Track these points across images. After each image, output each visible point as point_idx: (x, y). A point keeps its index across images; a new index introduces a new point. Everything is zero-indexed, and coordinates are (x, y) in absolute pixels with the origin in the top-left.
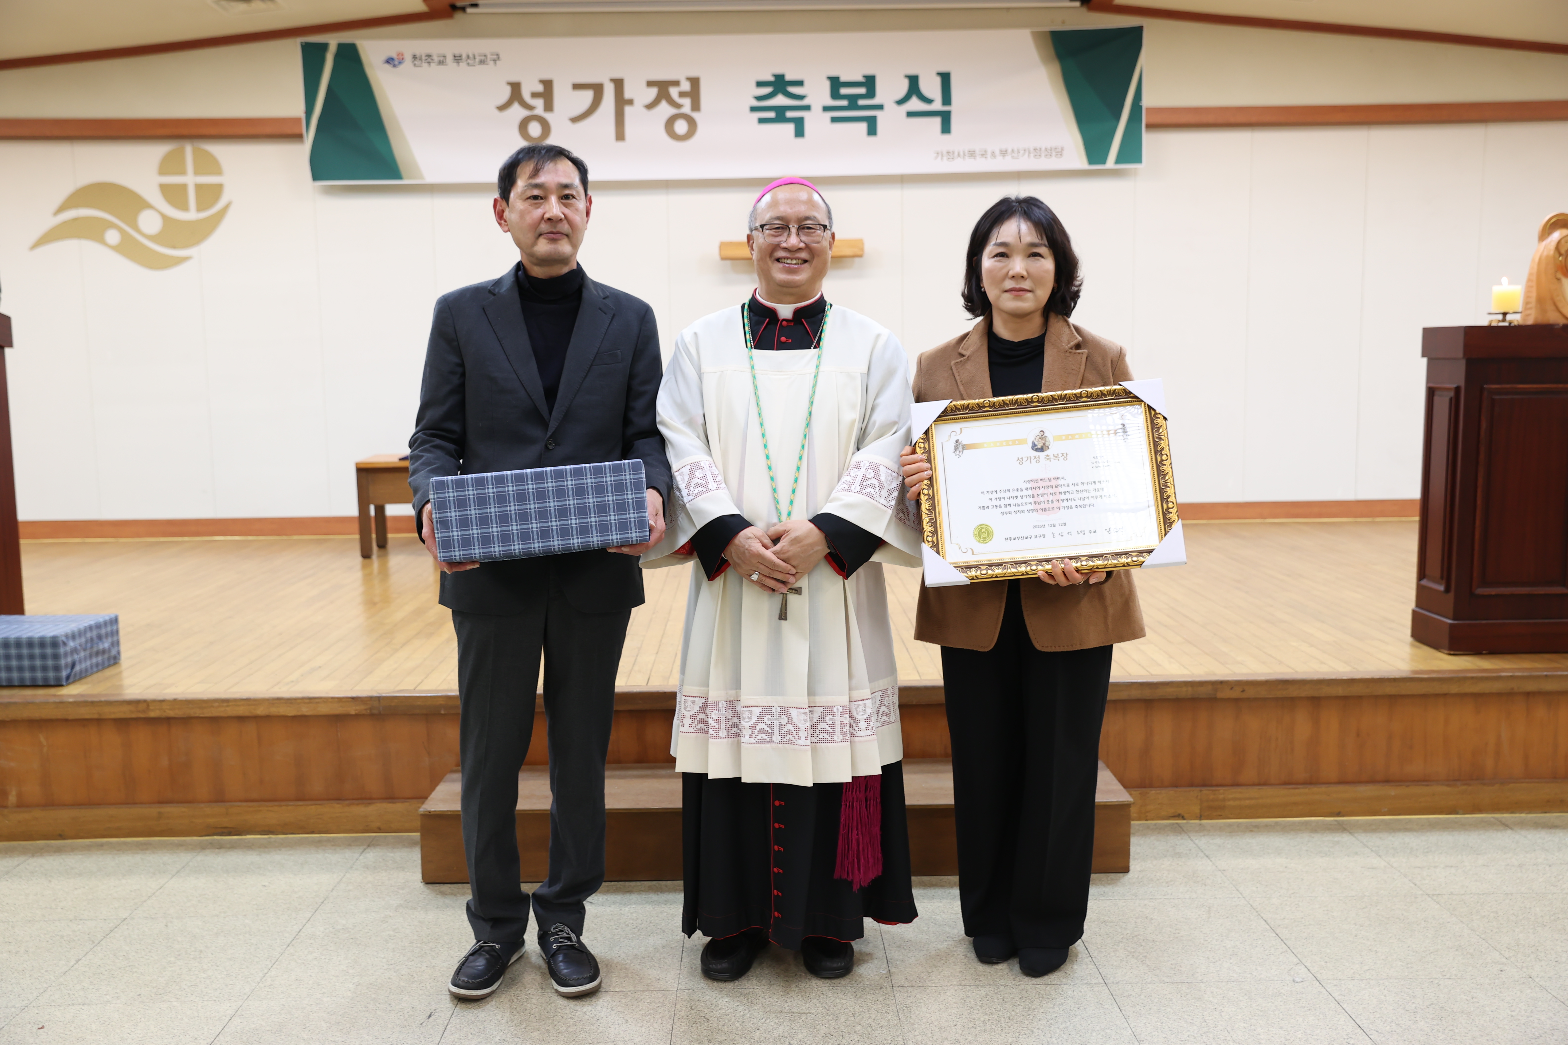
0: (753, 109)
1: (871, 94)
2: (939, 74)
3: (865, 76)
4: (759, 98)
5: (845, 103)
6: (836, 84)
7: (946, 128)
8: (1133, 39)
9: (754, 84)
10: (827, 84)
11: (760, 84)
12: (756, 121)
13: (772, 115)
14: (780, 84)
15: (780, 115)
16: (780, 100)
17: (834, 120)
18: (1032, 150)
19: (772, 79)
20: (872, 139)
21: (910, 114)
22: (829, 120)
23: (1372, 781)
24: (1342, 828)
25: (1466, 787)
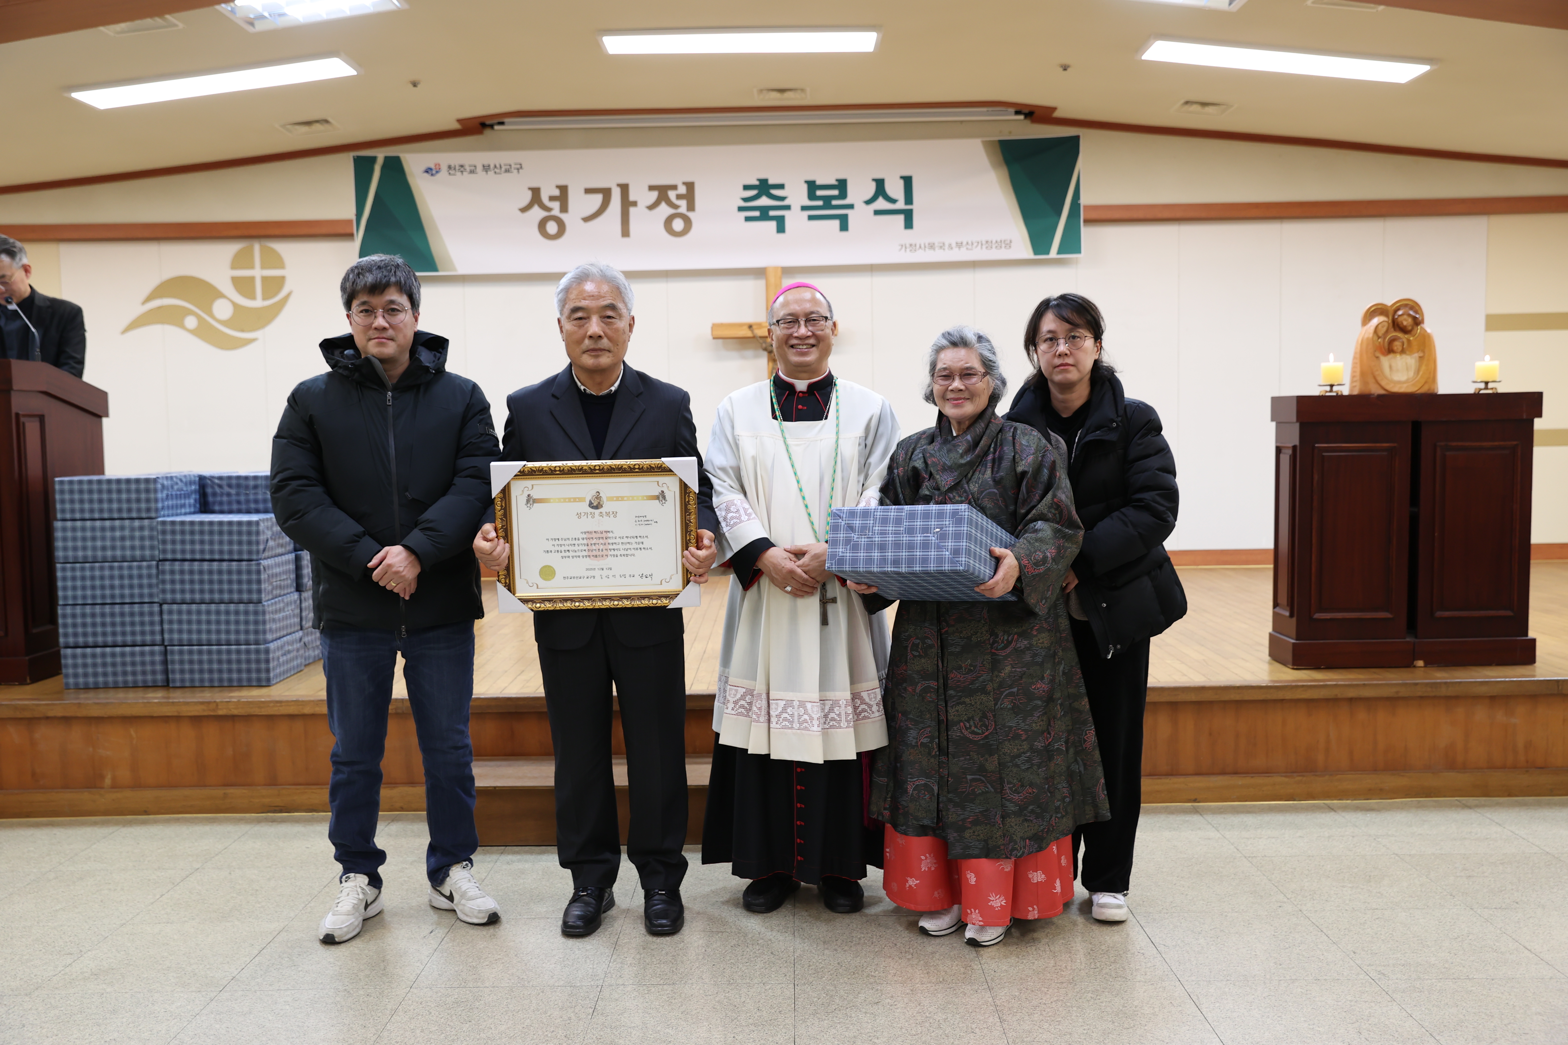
0: (741, 209)
1: (843, 195)
2: (902, 177)
3: (837, 180)
4: (745, 200)
5: (820, 203)
6: (812, 187)
7: (909, 224)
8: (1071, 147)
9: (742, 188)
10: (805, 187)
11: (746, 188)
12: (743, 219)
13: (757, 214)
14: (763, 187)
15: (764, 214)
16: (764, 201)
17: (811, 218)
18: (984, 242)
19: (757, 183)
20: (844, 233)
21: (877, 213)
22: (806, 218)
23: (1223, 773)
24: (1196, 811)
25: (1300, 778)
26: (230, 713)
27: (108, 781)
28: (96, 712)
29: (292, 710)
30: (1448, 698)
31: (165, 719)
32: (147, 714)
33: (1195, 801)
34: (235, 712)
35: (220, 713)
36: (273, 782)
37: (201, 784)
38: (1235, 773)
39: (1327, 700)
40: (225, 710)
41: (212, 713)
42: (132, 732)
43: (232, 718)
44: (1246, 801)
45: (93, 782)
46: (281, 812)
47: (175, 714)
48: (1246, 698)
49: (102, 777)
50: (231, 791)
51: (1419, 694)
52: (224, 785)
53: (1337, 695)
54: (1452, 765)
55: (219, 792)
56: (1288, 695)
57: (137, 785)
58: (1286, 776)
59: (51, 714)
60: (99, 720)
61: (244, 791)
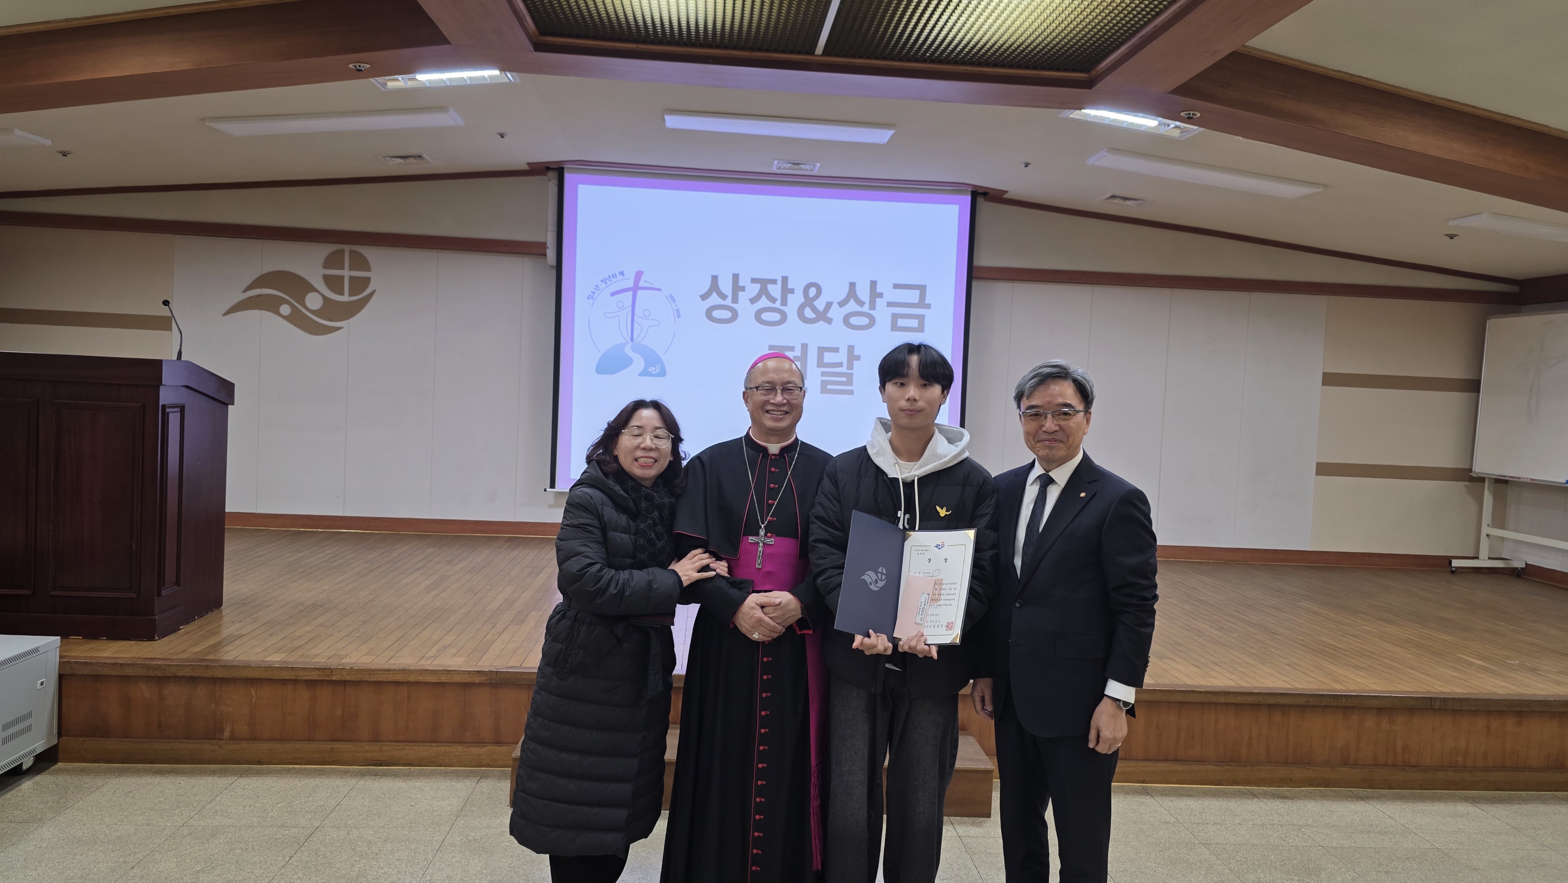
23: (1166, 760)
24: (1146, 792)
25: (1228, 767)
26: (343, 679)
27: (227, 734)
28: (220, 674)
29: (398, 678)
30: (1346, 707)
31: (284, 682)
32: (267, 677)
33: (1143, 782)
34: (348, 678)
35: (334, 678)
36: (376, 739)
37: (310, 739)
38: (1176, 760)
39: (1251, 705)
40: (338, 676)
41: (327, 679)
42: (253, 692)
43: (345, 683)
44: (1184, 784)
45: (213, 733)
46: (381, 765)
47: (294, 678)
48: (1188, 700)
49: (222, 730)
50: (337, 745)
51: (1324, 704)
52: (332, 741)
53: (1260, 701)
54: (1345, 763)
55: (327, 746)
56: (1222, 700)
57: (253, 738)
58: (1216, 765)
59: (180, 674)
60: (224, 681)
61: (349, 746)
